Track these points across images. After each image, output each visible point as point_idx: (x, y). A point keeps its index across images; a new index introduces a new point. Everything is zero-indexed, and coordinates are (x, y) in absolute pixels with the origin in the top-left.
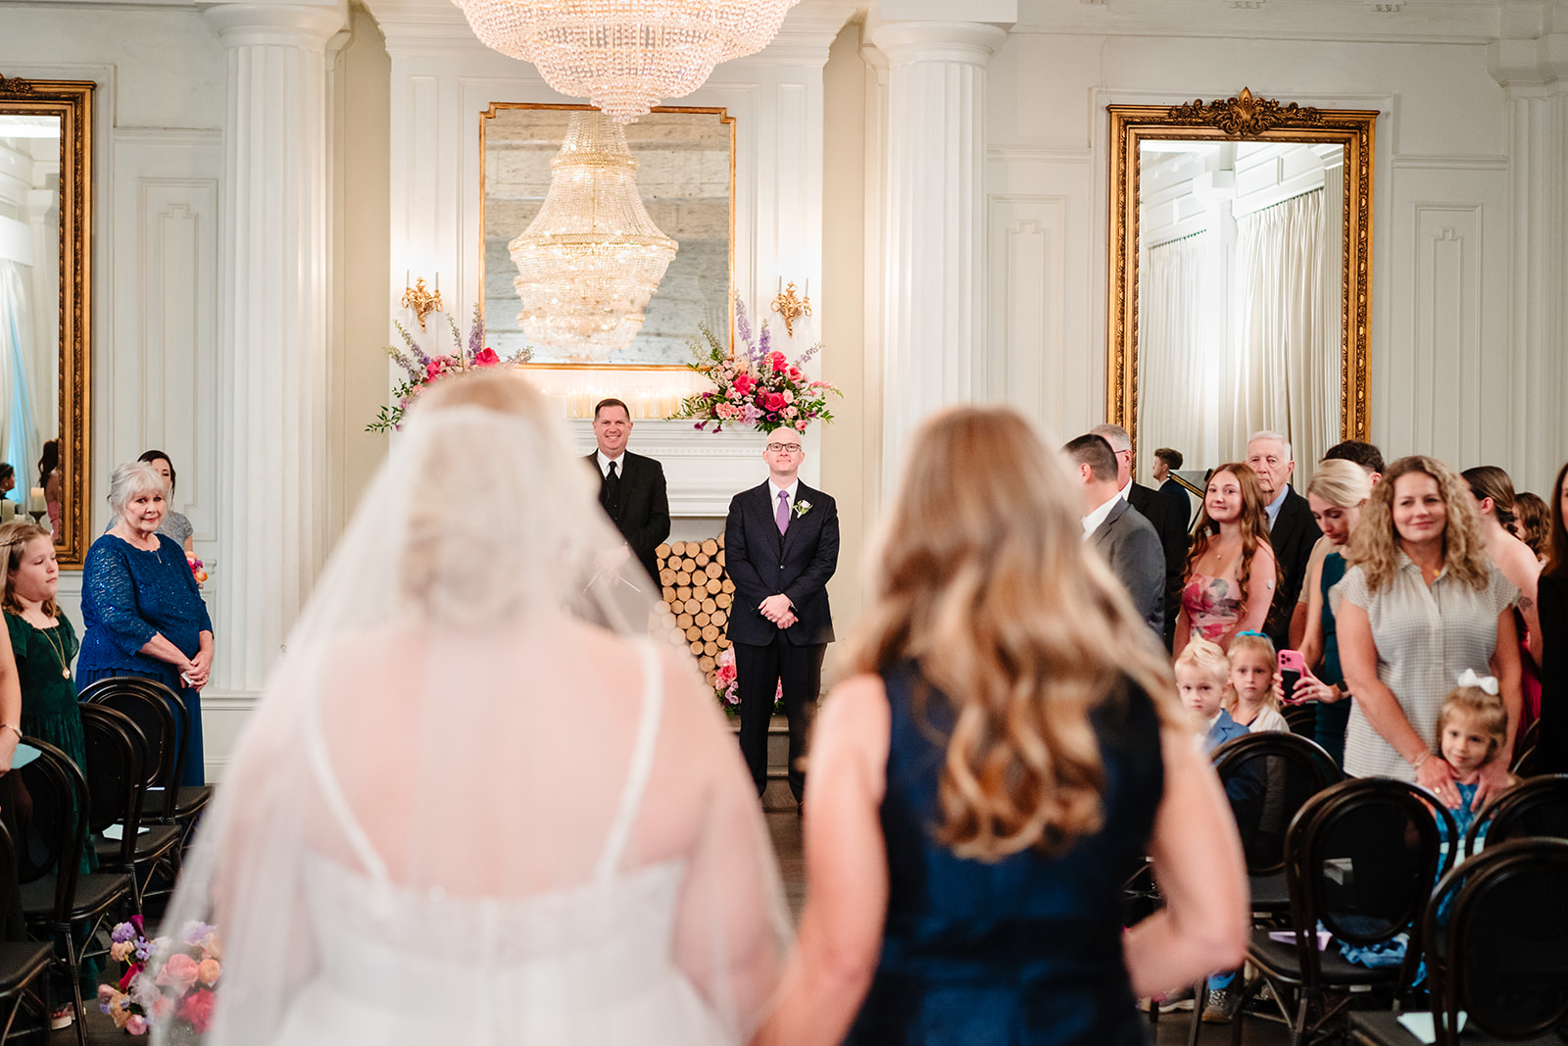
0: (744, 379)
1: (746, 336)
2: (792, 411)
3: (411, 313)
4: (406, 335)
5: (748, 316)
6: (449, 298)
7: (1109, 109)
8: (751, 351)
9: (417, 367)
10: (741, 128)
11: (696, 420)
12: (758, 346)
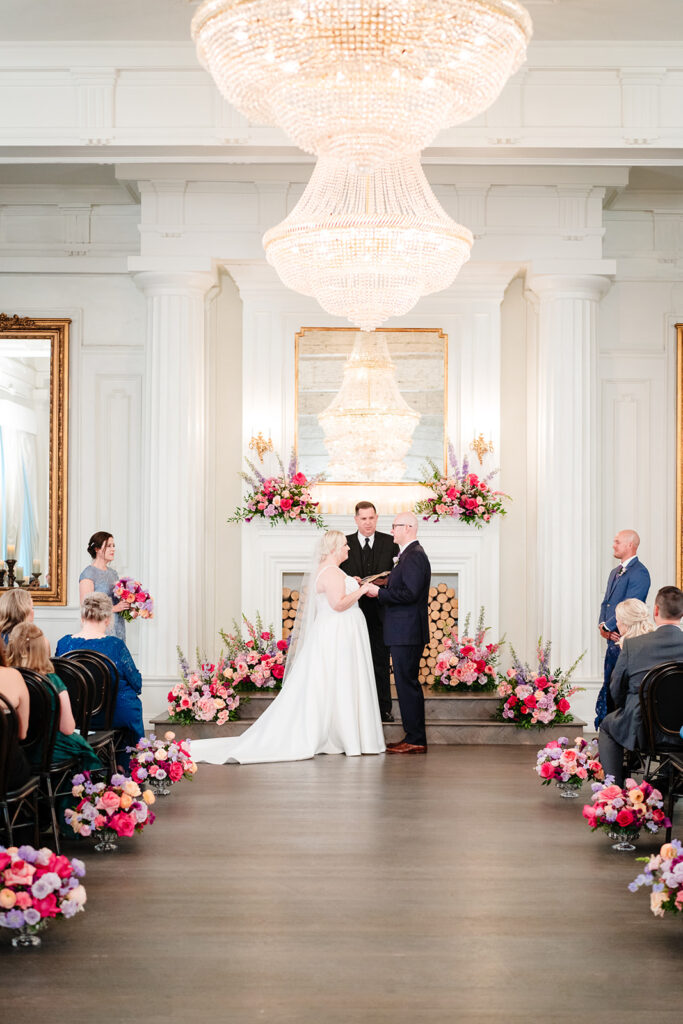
0: (453, 490)
1: (454, 464)
2: (481, 509)
3: (255, 452)
4: (252, 466)
5: (455, 452)
6: (277, 444)
7: (676, 326)
8: (457, 473)
9: (258, 484)
10: (451, 340)
11: (424, 515)
12: (461, 470)
